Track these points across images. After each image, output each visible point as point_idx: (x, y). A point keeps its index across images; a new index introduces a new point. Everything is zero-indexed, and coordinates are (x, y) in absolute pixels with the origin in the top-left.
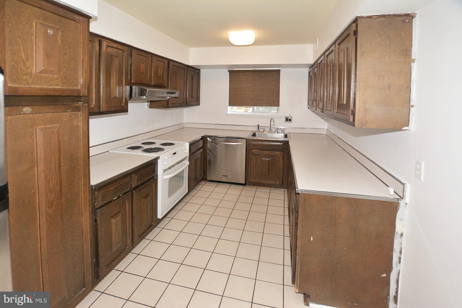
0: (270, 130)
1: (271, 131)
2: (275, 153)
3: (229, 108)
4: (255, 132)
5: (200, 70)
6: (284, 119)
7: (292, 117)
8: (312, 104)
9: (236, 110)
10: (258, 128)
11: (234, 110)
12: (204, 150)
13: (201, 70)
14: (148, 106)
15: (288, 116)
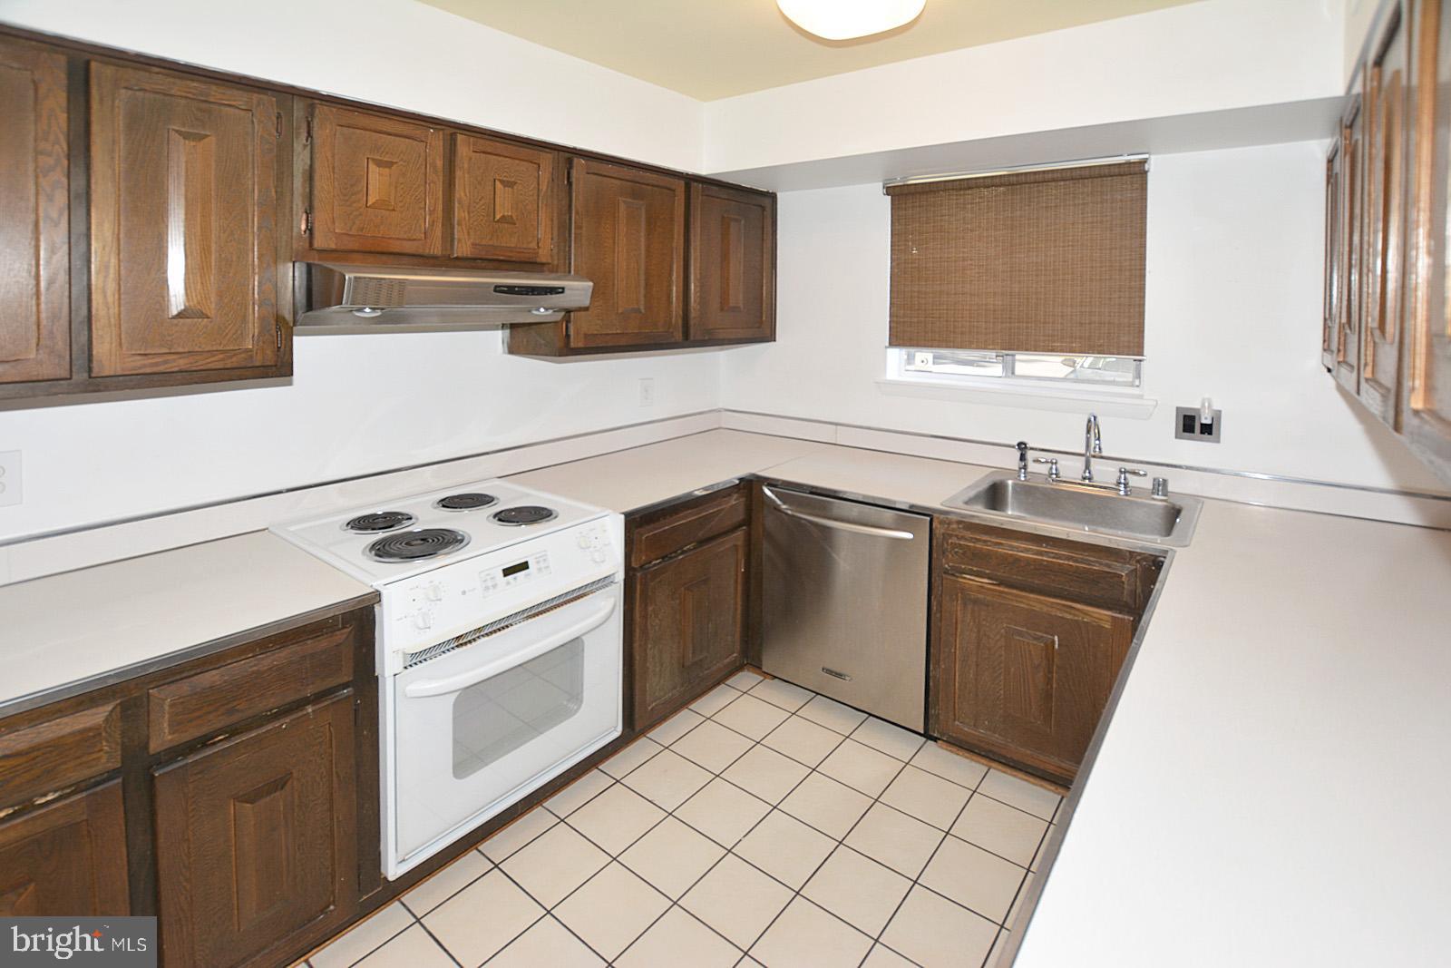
0: (1087, 475)
1: (1090, 479)
2: (1086, 614)
3: (896, 355)
4: (997, 478)
5: (773, 197)
6: (1171, 423)
7: (1217, 416)
8: (1343, 347)
9: (930, 367)
10: (1023, 458)
11: (922, 366)
12: (748, 536)
13: (779, 195)
14: (506, 345)
15: (1197, 406)
